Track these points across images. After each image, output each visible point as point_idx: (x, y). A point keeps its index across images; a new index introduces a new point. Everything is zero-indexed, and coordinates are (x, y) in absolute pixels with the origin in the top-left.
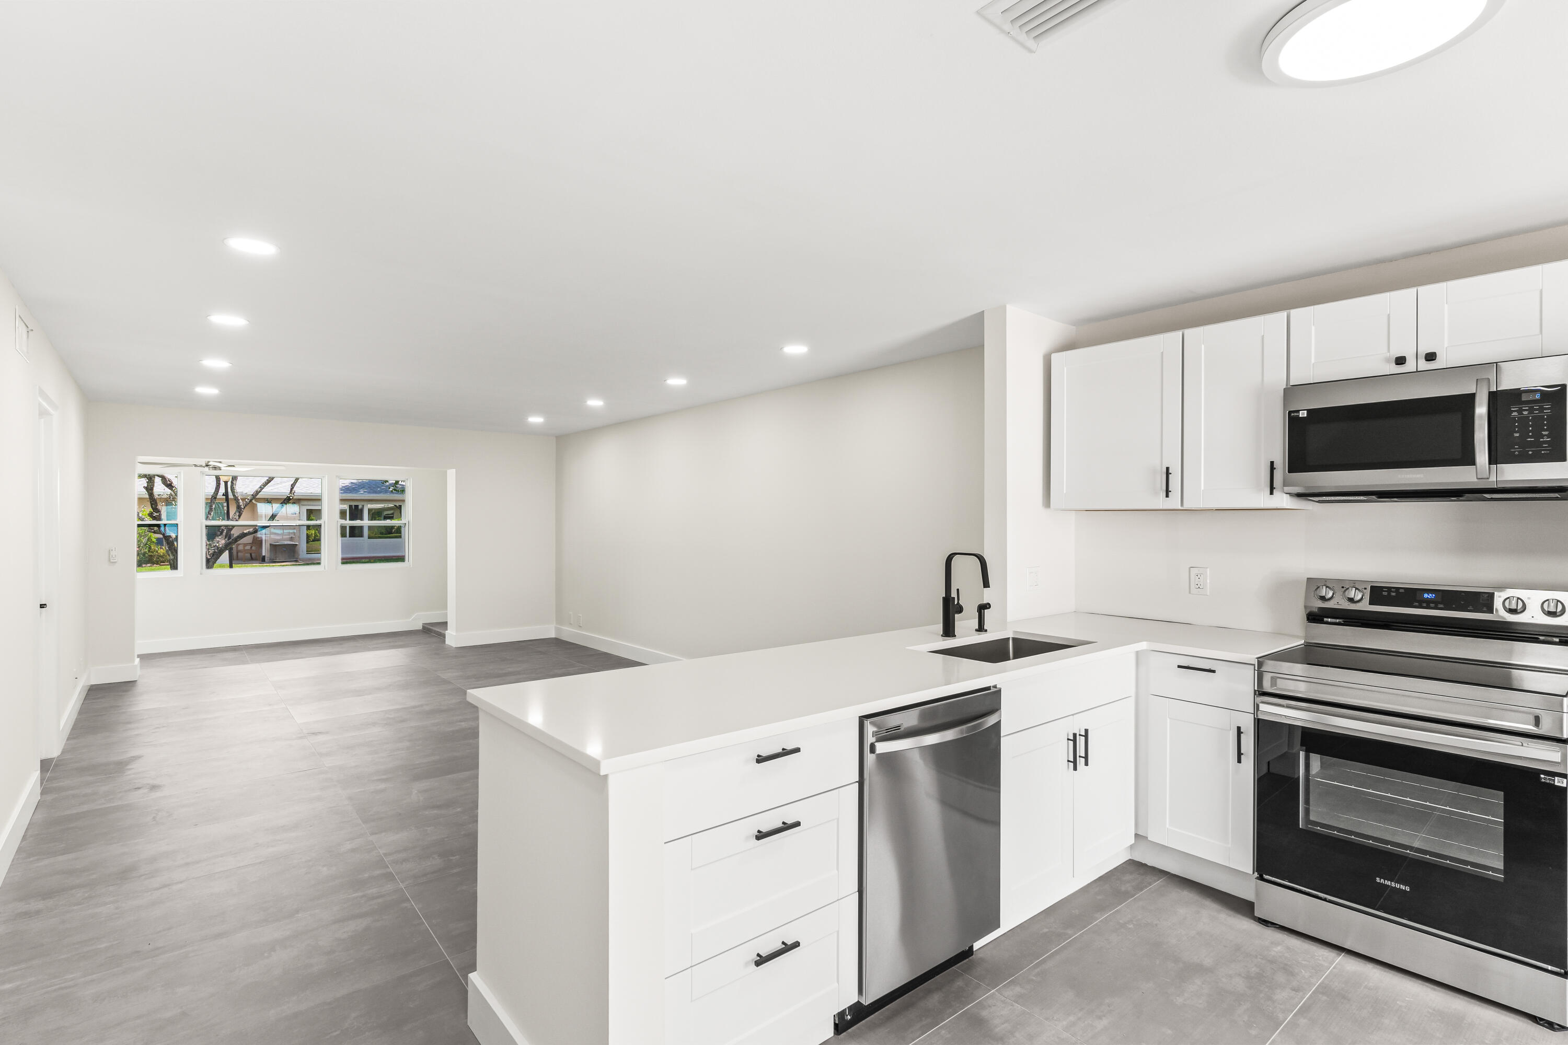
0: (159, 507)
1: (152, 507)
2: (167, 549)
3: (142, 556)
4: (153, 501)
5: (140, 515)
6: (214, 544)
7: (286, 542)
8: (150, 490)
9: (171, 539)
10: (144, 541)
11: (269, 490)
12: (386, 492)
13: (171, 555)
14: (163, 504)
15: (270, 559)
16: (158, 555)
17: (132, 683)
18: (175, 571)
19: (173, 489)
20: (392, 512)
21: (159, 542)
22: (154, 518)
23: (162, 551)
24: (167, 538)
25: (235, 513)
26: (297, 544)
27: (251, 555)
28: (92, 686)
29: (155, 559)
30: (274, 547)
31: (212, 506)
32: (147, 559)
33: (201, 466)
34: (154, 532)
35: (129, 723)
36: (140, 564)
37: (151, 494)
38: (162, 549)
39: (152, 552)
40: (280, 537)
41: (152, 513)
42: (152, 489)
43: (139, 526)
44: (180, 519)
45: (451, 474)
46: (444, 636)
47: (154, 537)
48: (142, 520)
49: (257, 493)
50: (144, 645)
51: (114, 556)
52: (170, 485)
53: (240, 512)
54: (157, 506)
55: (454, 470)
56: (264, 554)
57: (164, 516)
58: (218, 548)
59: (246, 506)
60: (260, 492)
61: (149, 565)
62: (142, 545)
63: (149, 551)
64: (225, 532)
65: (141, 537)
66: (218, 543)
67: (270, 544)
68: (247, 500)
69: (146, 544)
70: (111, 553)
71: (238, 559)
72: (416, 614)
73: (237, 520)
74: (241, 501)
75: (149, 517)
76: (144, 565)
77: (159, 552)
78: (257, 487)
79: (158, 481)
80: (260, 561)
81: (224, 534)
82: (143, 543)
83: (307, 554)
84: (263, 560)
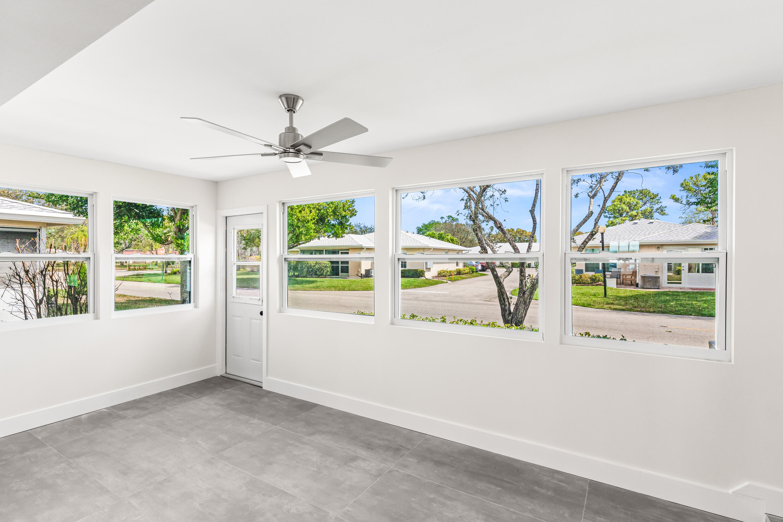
7: (652, 275)
27: (631, 281)
30: (645, 278)
40: (648, 271)
83: (668, 283)
84: (637, 285)
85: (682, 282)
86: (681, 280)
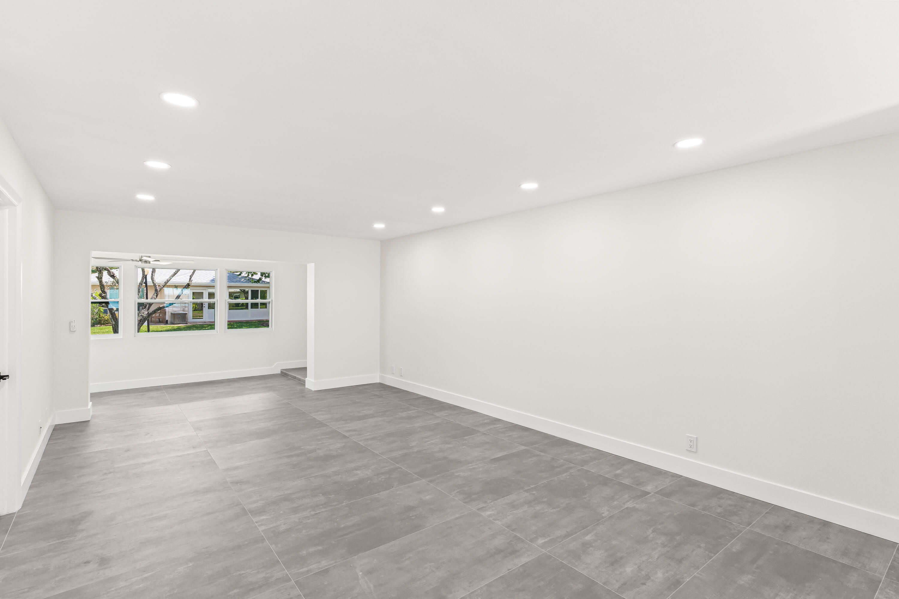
0: (106, 290)
1: (101, 290)
2: (111, 317)
3: (95, 320)
4: (102, 286)
5: (94, 295)
6: (141, 314)
7: (180, 312)
8: (100, 278)
9: (113, 311)
10: (96, 311)
11: (176, 280)
12: (240, 281)
13: (113, 321)
14: (109, 288)
15: (171, 322)
16: (104, 320)
17: (85, 423)
18: (116, 334)
19: (115, 278)
20: (239, 294)
21: (105, 312)
22: (103, 298)
23: (108, 316)
24: (111, 310)
25: (154, 294)
26: (187, 313)
27: (159, 319)
28: (56, 425)
29: (102, 322)
30: (174, 315)
31: (140, 290)
32: (97, 322)
33: (136, 261)
34: (103, 306)
35: (82, 467)
36: (93, 325)
37: (101, 282)
38: (107, 316)
39: (101, 318)
40: (176, 309)
41: (101, 294)
42: (101, 278)
43: (92, 303)
44: (121, 299)
45: (311, 267)
46: (304, 382)
47: (102, 309)
48: (95, 298)
49: (168, 281)
50: (95, 387)
51: (73, 326)
52: (113, 276)
53: (157, 294)
54: (104, 289)
55: (314, 264)
56: (167, 319)
57: (108, 297)
58: (143, 317)
59: (161, 289)
60: (170, 280)
61: (99, 325)
62: (95, 314)
63: (99, 317)
64: (148, 306)
65: (94, 309)
66: (143, 314)
67: (171, 313)
68: (161, 286)
69: (97, 313)
70: (71, 324)
71: (151, 322)
72: (277, 363)
73: (155, 299)
74: (157, 286)
75: (99, 297)
76: (96, 326)
77: (105, 318)
78: (167, 277)
79: (105, 273)
80: (164, 323)
81: (147, 307)
82: (96, 312)
83: (193, 319)
84: (167, 322)
85: (204, 317)
86: (203, 317)
